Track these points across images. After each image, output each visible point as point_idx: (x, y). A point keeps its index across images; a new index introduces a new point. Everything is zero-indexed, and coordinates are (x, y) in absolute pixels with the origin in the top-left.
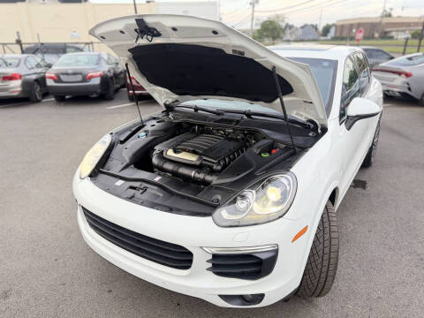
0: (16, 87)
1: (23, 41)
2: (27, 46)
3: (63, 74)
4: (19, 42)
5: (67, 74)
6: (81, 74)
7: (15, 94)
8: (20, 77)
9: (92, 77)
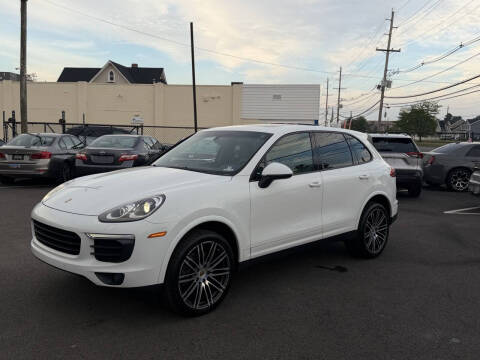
0: (44, 166)
1: (67, 122)
2: (71, 127)
3: (94, 155)
4: (62, 122)
5: (99, 155)
6: (113, 155)
7: (41, 173)
8: (50, 155)
9: (125, 160)
